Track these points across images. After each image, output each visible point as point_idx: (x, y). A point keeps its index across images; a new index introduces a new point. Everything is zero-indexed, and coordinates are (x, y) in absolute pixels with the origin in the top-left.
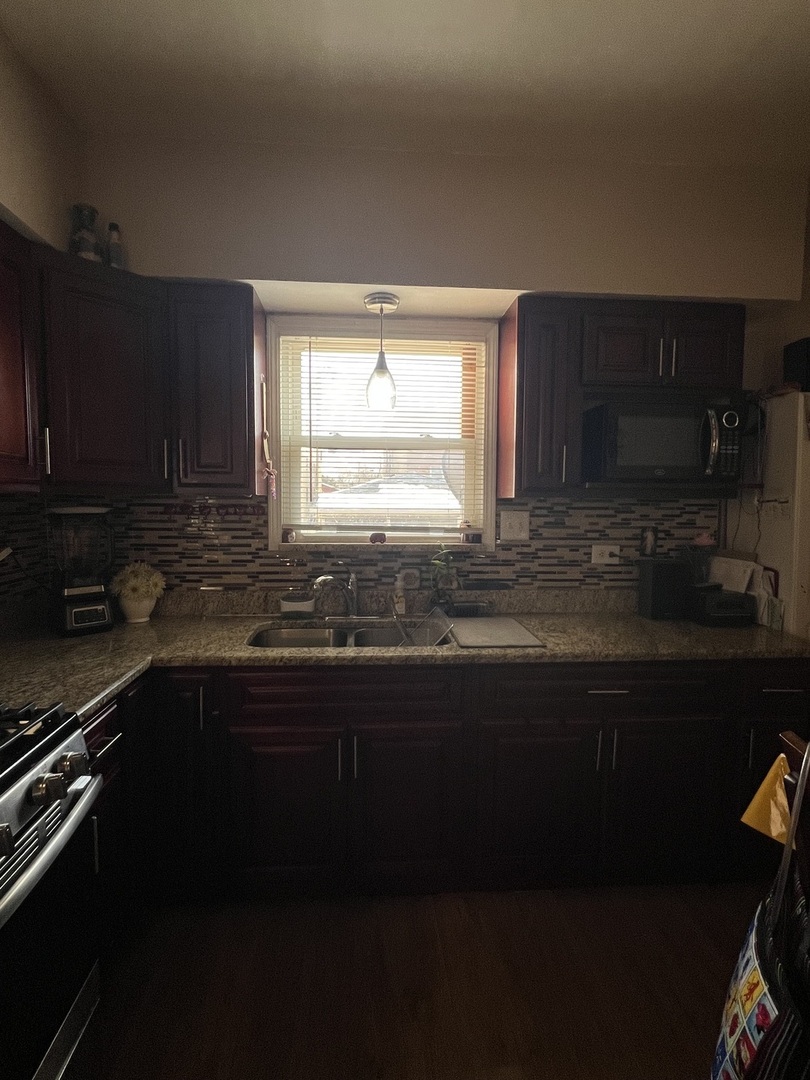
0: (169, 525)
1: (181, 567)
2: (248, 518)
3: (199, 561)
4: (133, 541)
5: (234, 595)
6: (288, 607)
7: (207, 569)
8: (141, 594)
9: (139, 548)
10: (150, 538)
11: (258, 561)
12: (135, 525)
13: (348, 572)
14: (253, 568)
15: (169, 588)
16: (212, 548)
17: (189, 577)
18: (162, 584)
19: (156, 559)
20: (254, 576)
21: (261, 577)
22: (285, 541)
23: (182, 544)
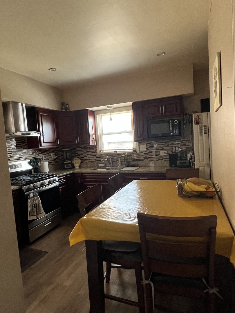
0: (82, 151)
1: (84, 159)
2: (93, 149)
3: (87, 157)
5: (92, 163)
6: (100, 165)
7: (88, 159)
8: (77, 163)
9: (78, 155)
10: (79, 153)
11: (96, 157)
12: (77, 151)
13: (110, 159)
14: (95, 158)
15: (81, 162)
16: (88, 155)
17: (85, 160)
18: (80, 161)
19: (80, 157)
20: (95, 160)
21: (97, 160)
22: (100, 153)
23: (84, 154)
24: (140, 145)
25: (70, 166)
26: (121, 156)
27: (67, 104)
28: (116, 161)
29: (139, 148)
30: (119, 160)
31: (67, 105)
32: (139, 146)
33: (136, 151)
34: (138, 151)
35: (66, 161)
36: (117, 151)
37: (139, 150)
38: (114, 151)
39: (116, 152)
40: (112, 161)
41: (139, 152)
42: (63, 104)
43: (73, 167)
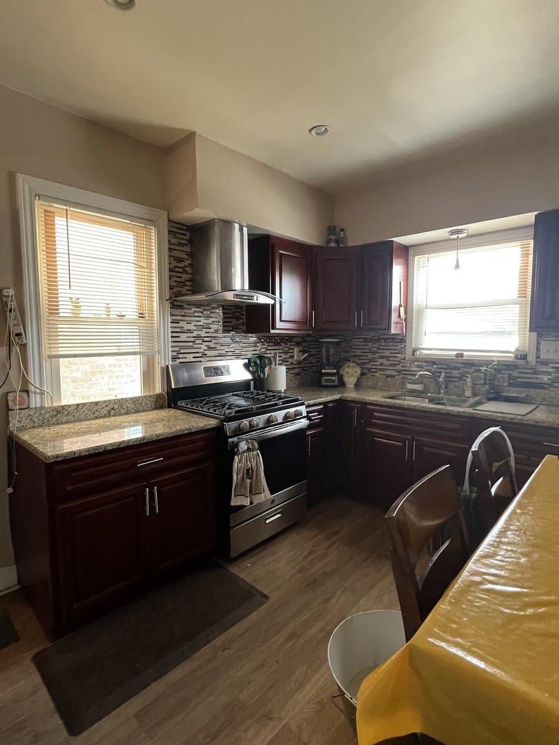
0: (365, 347)
1: (369, 366)
2: (396, 344)
3: (376, 363)
4: (352, 354)
5: (389, 379)
6: (410, 386)
7: (379, 367)
8: (351, 374)
9: (355, 356)
10: (358, 352)
11: (401, 365)
12: (354, 347)
13: (441, 372)
14: (399, 367)
15: (362, 374)
16: (381, 357)
17: (373, 370)
18: (359, 372)
19: (360, 362)
20: (399, 371)
21: (403, 372)
22: (413, 355)
23: (370, 356)
24: (542, 342)
25: (334, 381)
26: (474, 368)
27: (342, 230)
28: (457, 380)
29: (538, 350)
30: (469, 380)
31: (342, 233)
32: (538, 343)
33: (524, 357)
34: (532, 358)
35: (327, 367)
36: (465, 353)
37: (538, 357)
38: (455, 353)
39: (462, 355)
40: (447, 379)
41: (537, 362)
42: (332, 230)
43: (342, 384)
